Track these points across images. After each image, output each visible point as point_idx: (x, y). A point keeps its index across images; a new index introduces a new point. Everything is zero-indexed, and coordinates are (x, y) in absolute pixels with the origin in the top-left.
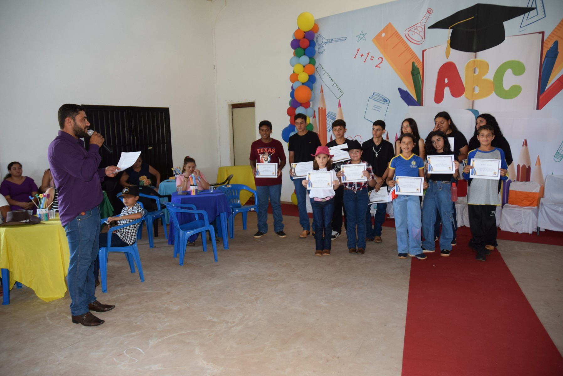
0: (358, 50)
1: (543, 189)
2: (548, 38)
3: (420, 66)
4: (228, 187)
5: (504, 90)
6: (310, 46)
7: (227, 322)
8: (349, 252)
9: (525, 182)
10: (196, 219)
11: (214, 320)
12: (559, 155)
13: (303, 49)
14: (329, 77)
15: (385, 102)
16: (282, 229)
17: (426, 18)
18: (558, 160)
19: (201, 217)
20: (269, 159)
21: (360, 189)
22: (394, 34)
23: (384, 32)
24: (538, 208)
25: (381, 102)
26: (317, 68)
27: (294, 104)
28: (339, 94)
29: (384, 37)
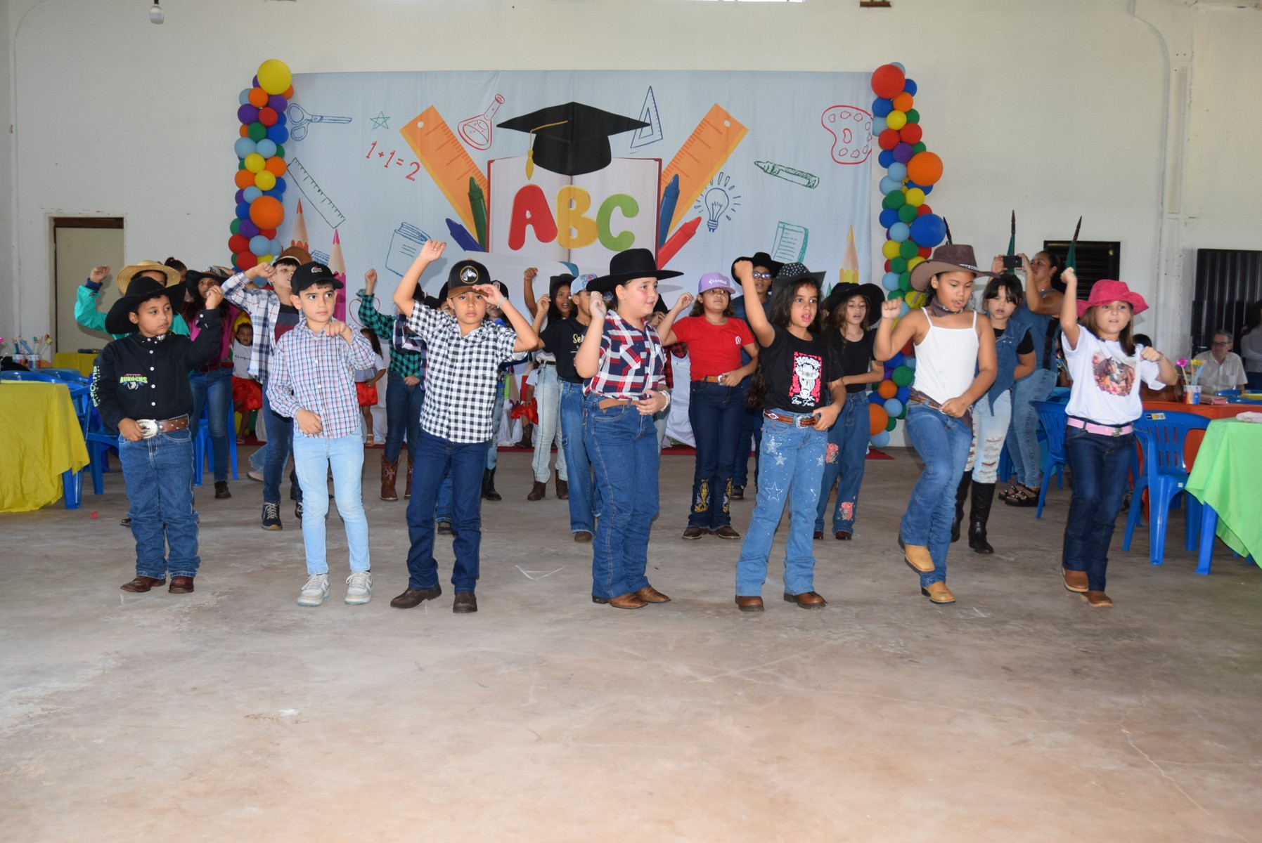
0: (374, 144)
2: (667, 169)
3: (483, 186)
5: (613, 238)
6: (277, 122)
13: (265, 126)
14: (314, 185)
17: (493, 109)
22: (439, 126)
23: (421, 120)
25: (416, 240)
26: (289, 165)
28: (335, 220)
29: (421, 128)
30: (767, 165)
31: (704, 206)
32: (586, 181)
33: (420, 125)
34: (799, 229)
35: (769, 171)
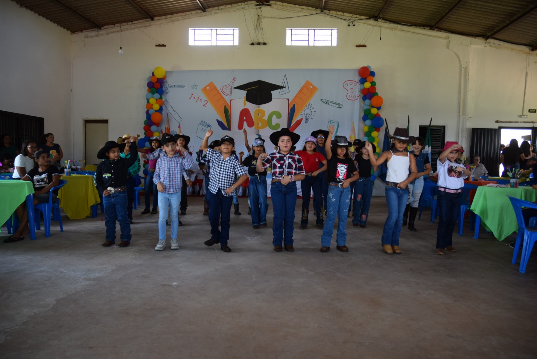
0: (192, 94)
2: (291, 102)
3: (229, 108)
5: (273, 125)
6: (160, 87)
13: (156, 89)
14: (172, 108)
17: (233, 83)
22: (214, 88)
23: (208, 86)
25: (206, 126)
26: (164, 102)
27: (149, 123)
28: (179, 120)
29: (208, 89)
30: (325, 101)
31: (303, 115)
32: (264, 107)
33: (208, 88)
34: (336, 122)
35: (326, 103)
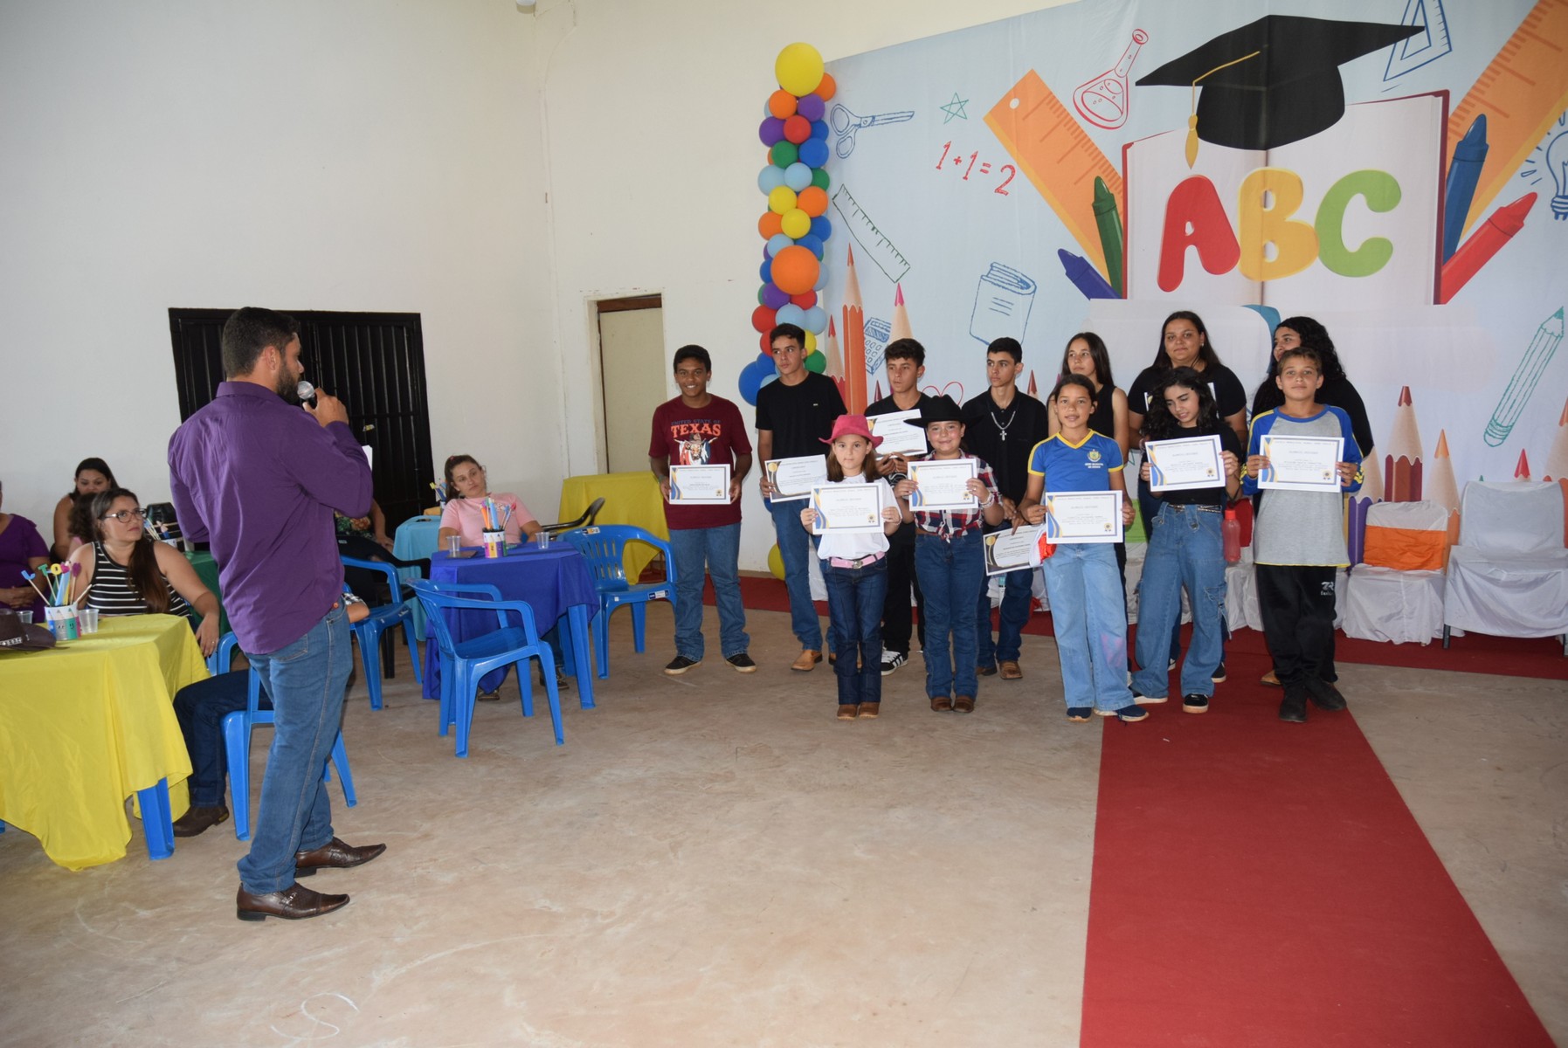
0: (947, 146)
1: (1455, 521)
2: (1459, 107)
3: (1116, 189)
4: (590, 533)
5: (1346, 251)
6: (812, 135)
7: (593, 914)
8: (932, 708)
9: (1409, 503)
10: (502, 627)
11: (554, 909)
12: (1499, 428)
13: (794, 144)
14: (866, 220)
15: (1022, 288)
16: (745, 647)
17: (1130, 57)
18: (1494, 442)
19: (515, 619)
20: (704, 454)
21: (961, 532)
22: (1045, 99)
23: (1015, 97)
24: (1445, 572)
25: (1013, 288)
26: (836, 196)
27: (773, 297)
28: (896, 269)
29: (1016, 109)
31: (1545, 170)
32: (1291, 156)
